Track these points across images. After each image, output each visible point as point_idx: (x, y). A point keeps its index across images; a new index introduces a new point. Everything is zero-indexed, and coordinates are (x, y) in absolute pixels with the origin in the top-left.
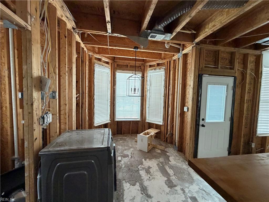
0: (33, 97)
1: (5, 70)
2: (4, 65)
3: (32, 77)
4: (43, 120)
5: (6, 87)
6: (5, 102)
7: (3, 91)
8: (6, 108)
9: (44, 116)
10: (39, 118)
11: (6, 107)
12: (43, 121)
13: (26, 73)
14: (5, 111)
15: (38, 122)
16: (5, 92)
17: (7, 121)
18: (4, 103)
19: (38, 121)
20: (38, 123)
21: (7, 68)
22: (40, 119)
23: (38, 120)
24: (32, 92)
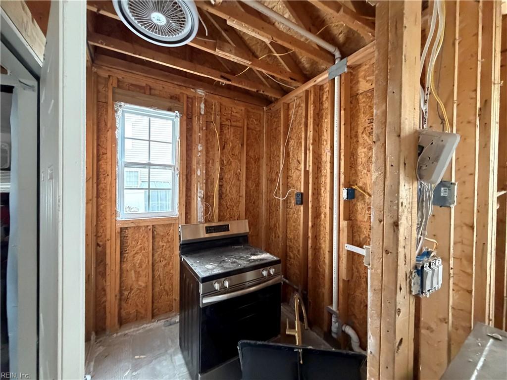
0: (401, 201)
1: (327, 151)
2: (326, 144)
3: (399, 136)
4: (420, 278)
5: (327, 180)
6: (324, 205)
7: (323, 187)
8: (325, 217)
9: (423, 267)
10: (411, 273)
11: (325, 213)
12: (419, 282)
13: (384, 126)
14: (324, 220)
15: (408, 285)
16: (326, 189)
17: (325, 237)
18: (323, 207)
19: (408, 280)
20: (408, 289)
21: (329, 148)
22: (414, 274)
23: (408, 277)
24: (399, 183)
